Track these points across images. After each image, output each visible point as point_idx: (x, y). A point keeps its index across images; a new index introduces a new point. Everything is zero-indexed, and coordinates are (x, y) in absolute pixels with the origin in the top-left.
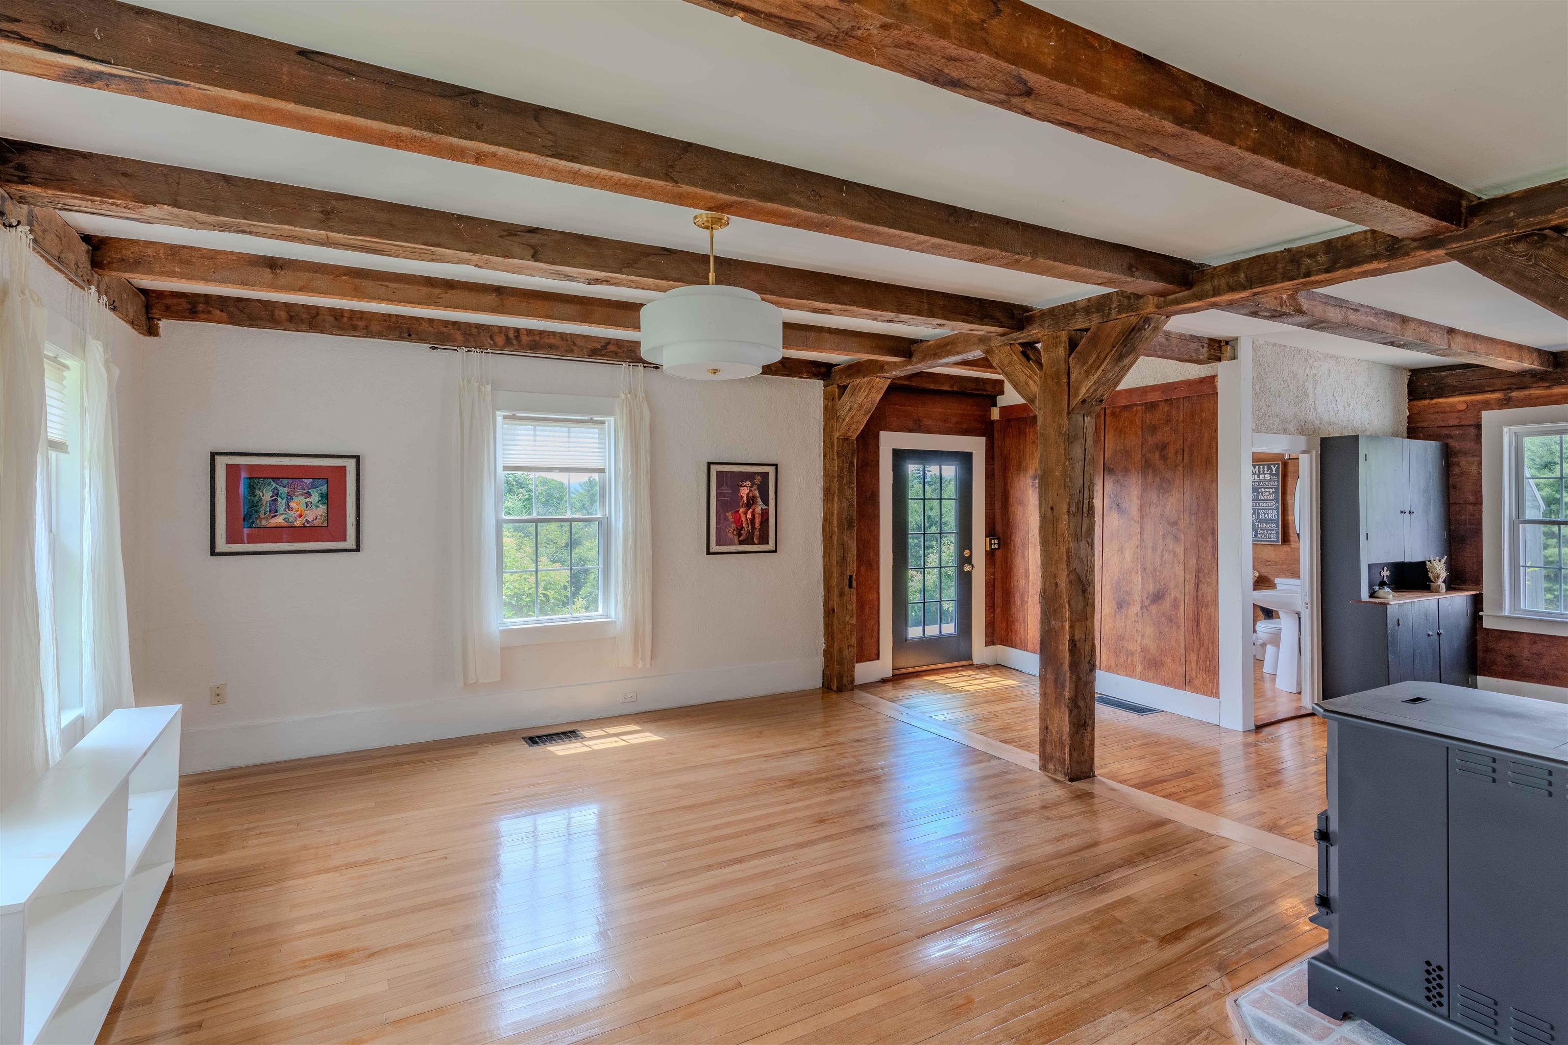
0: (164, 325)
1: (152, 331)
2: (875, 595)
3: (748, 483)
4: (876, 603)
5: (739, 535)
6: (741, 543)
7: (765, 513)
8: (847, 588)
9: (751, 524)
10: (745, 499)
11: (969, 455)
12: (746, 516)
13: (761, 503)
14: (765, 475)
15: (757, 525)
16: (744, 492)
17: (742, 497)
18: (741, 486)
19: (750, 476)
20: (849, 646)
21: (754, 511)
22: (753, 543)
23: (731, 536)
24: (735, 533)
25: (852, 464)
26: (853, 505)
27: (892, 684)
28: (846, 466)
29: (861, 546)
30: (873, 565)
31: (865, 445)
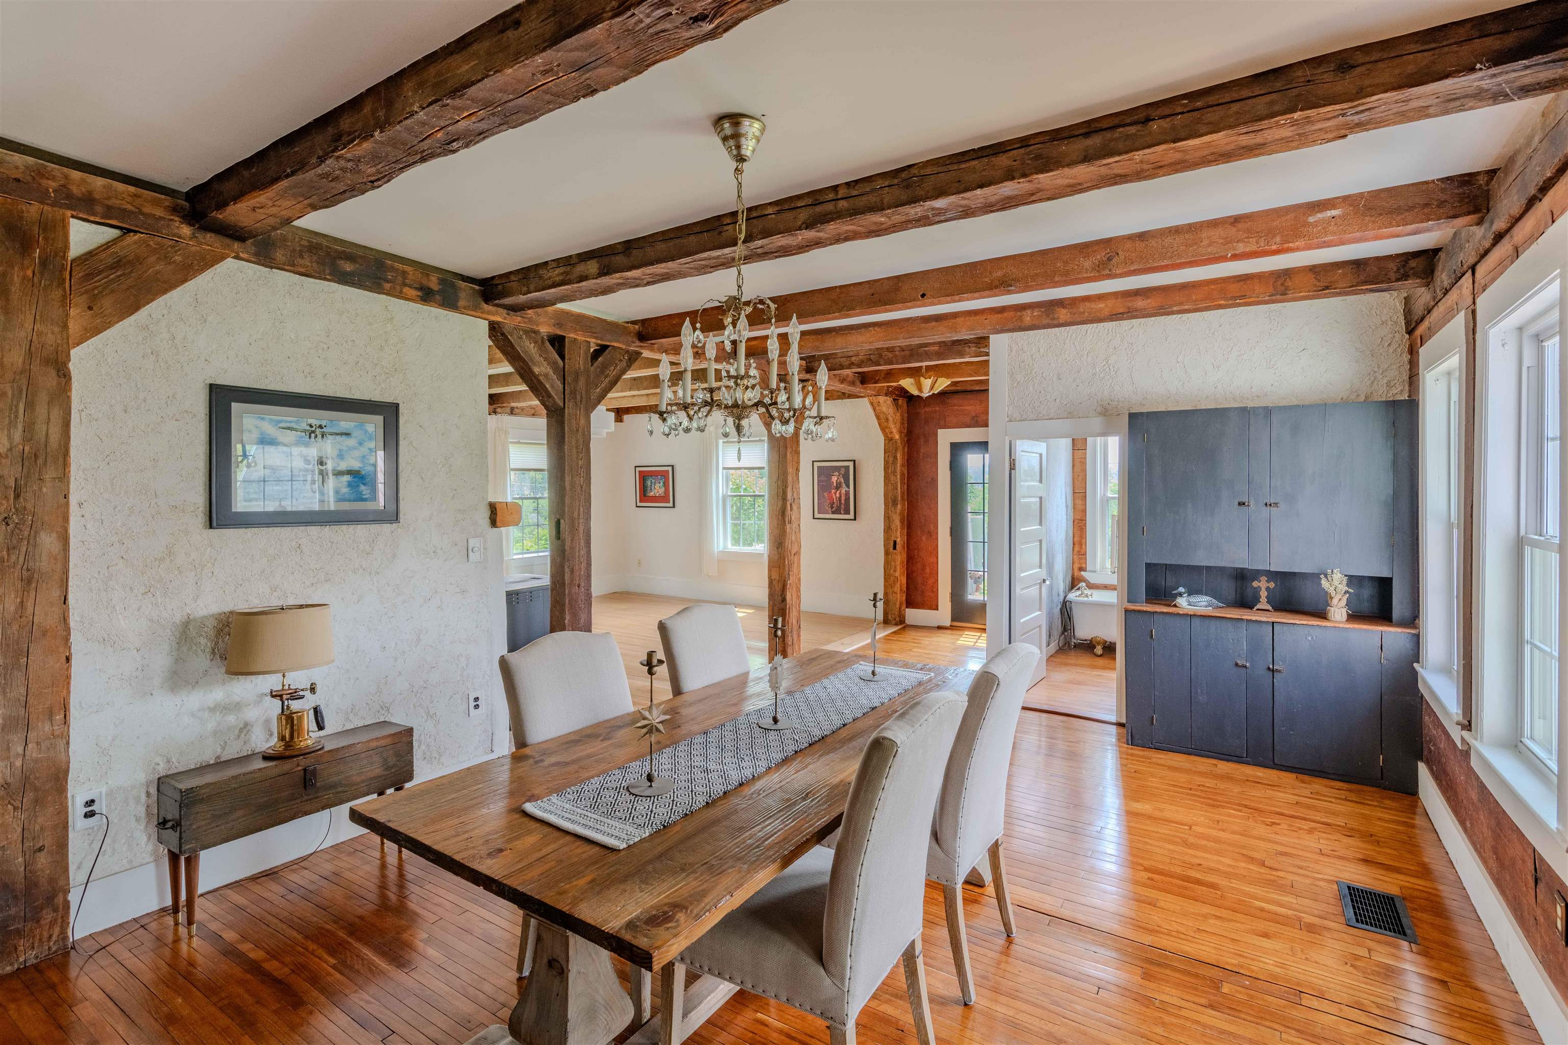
0: (625, 417)
1: (621, 421)
3: (837, 473)
4: (935, 565)
5: (832, 507)
6: (833, 513)
7: (847, 493)
8: (891, 549)
9: (839, 500)
10: (835, 484)
12: (835, 495)
13: (845, 487)
14: (847, 468)
15: (843, 501)
16: (834, 479)
17: (833, 482)
18: (833, 475)
19: (837, 469)
21: (840, 492)
22: (841, 513)
23: (828, 507)
24: (830, 505)
25: (895, 457)
26: (897, 489)
27: (949, 632)
28: (891, 459)
29: (923, 520)
30: (933, 535)
31: (927, 441)
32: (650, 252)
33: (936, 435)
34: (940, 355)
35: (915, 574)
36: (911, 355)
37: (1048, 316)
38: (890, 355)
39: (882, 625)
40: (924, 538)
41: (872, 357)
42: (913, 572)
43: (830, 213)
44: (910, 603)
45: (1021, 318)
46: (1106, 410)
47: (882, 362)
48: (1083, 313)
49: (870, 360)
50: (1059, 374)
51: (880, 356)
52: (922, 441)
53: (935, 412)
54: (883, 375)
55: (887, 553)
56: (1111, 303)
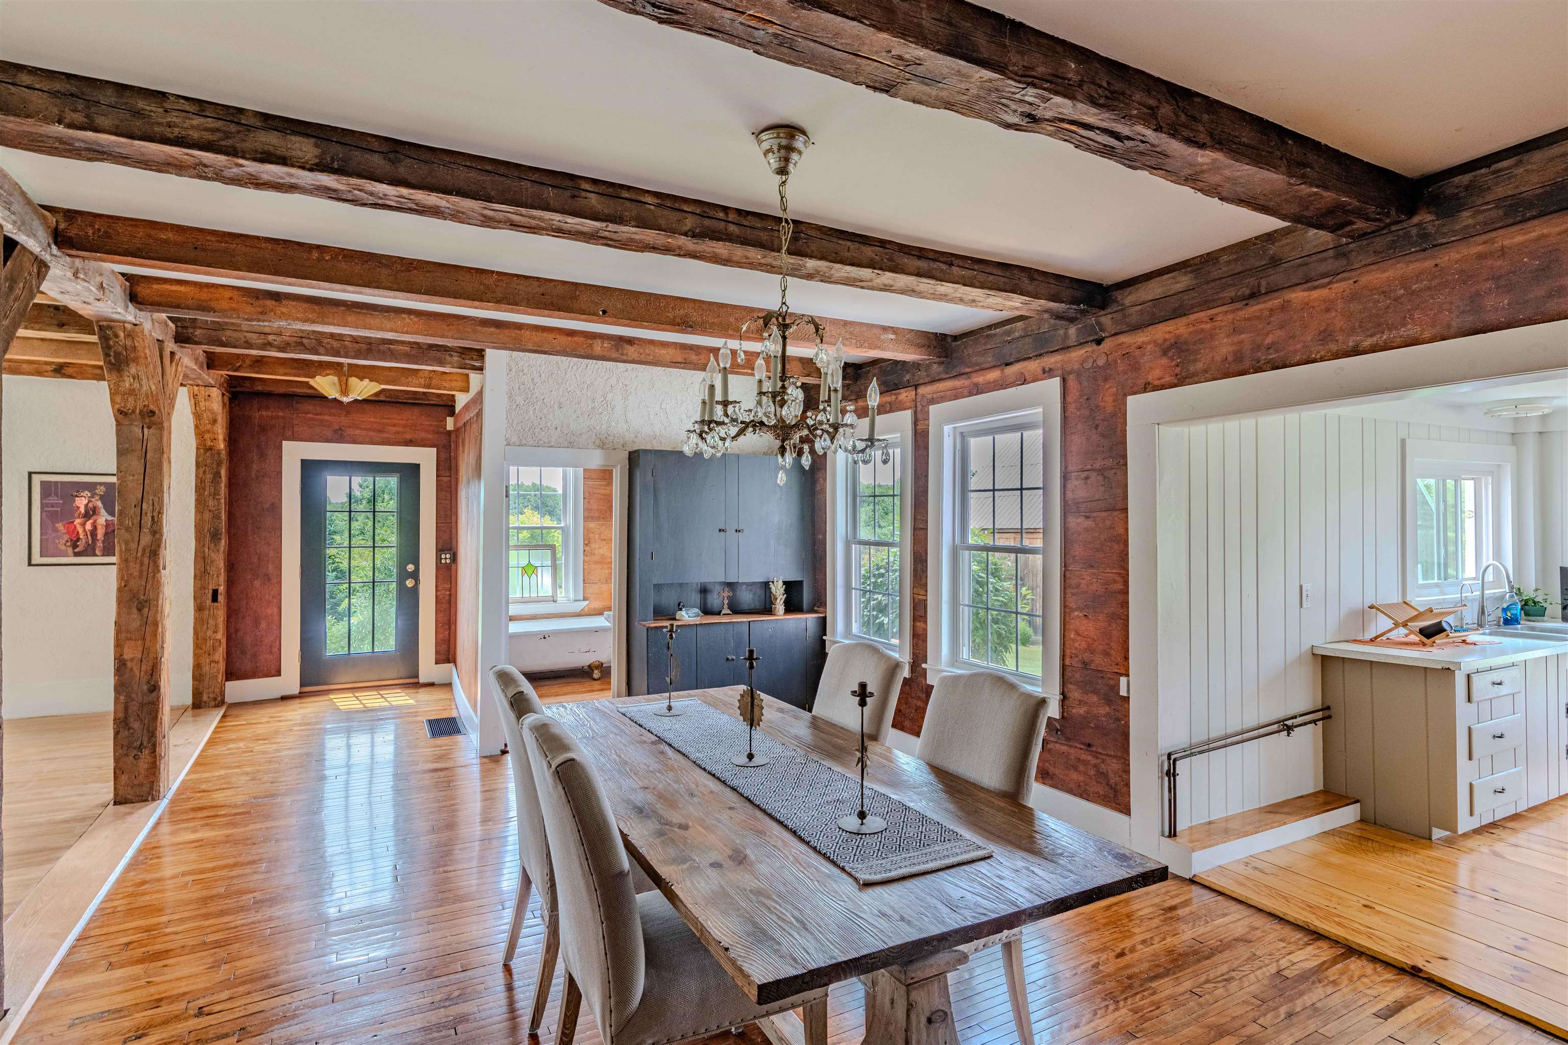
2: (276, 610)
3: (87, 493)
4: (276, 618)
5: (75, 546)
6: (76, 554)
8: (209, 602)
9: (92, 535)
10: (82, 510)
11: (416, 467)
12: (83, 528)
13: (106, 514)
15: (100, 537)
16: (81, 503)
17: (78, 508)
18: (77, 496)
19: (91, 487)
20: (211, 662)
21: (95, 521)
22: (95, 555)
23: (63, 548)
24: (68, 544)
25: (217, 474)
26: (219, 518)
27: (298, 701)
28: (209, 477)
29: (255, 560)
30: (274, 579)
31: (262, 456)
32: (442, 173)
33: (280, 448)
34: (409, 358)
35: (240, 634)
36: (369, 350)
37: (617, 350)
38: (335, 344)
39: (190, 712)
40: (257, 583)
41: (305, 341)
42: (237, 631)
43: (719, 232)
44: (231, 675)
45: (591, 346)
46: (604, 443)
47: (322, 350)
48: (649, 355)
49: (302, 344)
50: (560, 403)
51: (320, 343)
52: (254, 455)
53: (277, 417)
54: (248, 362)
55: (199, 608)
56: (671, 351)
